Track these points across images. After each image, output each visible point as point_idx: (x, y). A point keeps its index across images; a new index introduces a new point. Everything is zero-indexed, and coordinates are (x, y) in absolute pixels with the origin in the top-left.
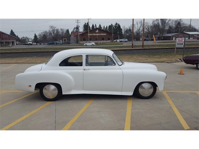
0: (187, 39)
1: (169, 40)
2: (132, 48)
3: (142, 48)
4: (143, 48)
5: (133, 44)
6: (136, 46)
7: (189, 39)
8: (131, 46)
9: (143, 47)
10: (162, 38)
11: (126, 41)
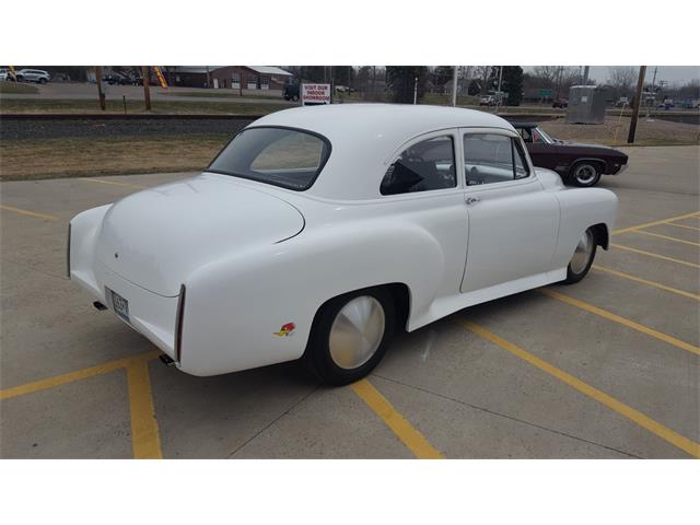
0: (252, 86)
1: (203, 87)
2: (103, 108)
3: (145, 113)
4: (149, 113)
5: (102, 96)
6: (130, 102)
7: (259, 87)
8: (95, 101)
9: (149, 108)
10: (178, 80)
11: (44, 79)
